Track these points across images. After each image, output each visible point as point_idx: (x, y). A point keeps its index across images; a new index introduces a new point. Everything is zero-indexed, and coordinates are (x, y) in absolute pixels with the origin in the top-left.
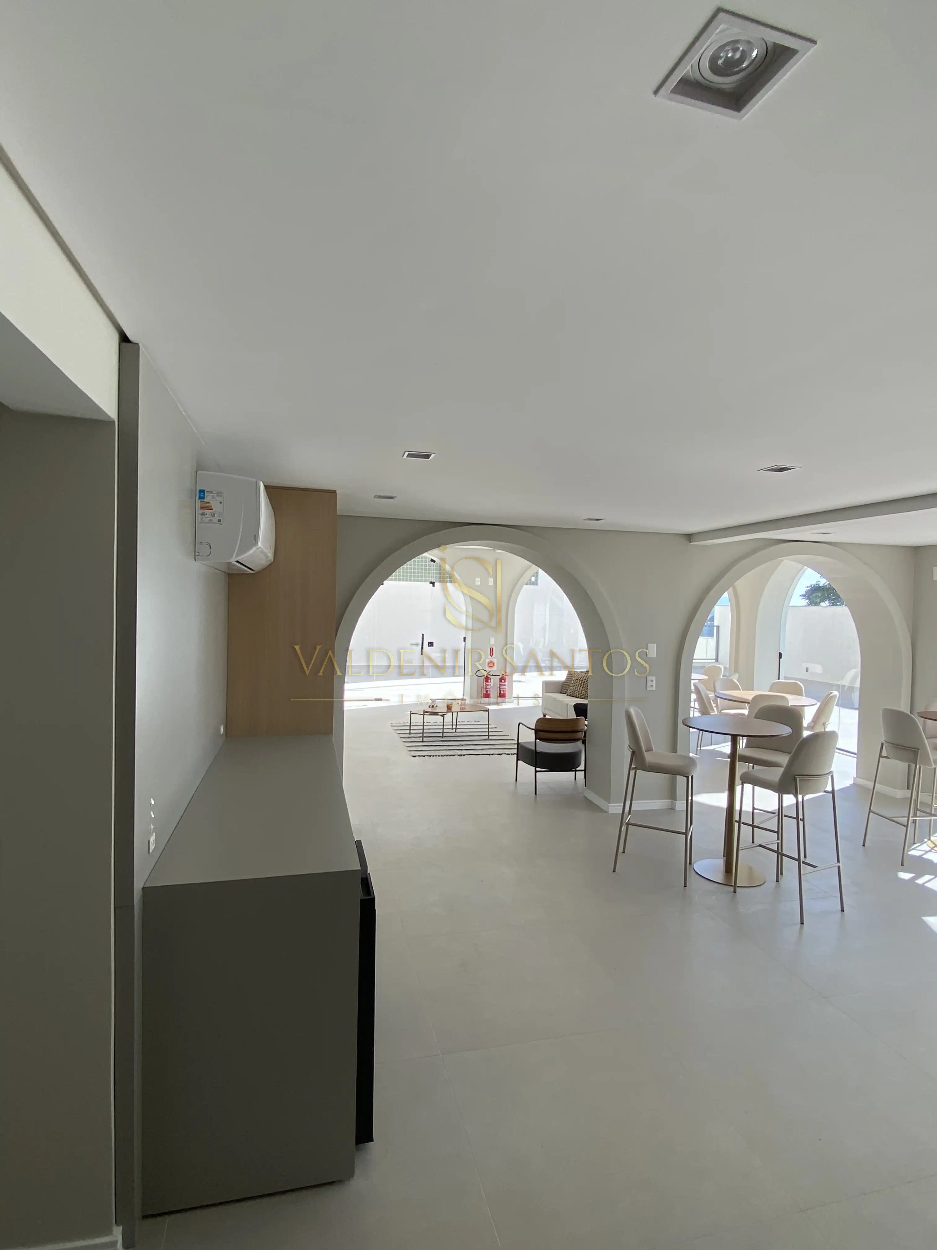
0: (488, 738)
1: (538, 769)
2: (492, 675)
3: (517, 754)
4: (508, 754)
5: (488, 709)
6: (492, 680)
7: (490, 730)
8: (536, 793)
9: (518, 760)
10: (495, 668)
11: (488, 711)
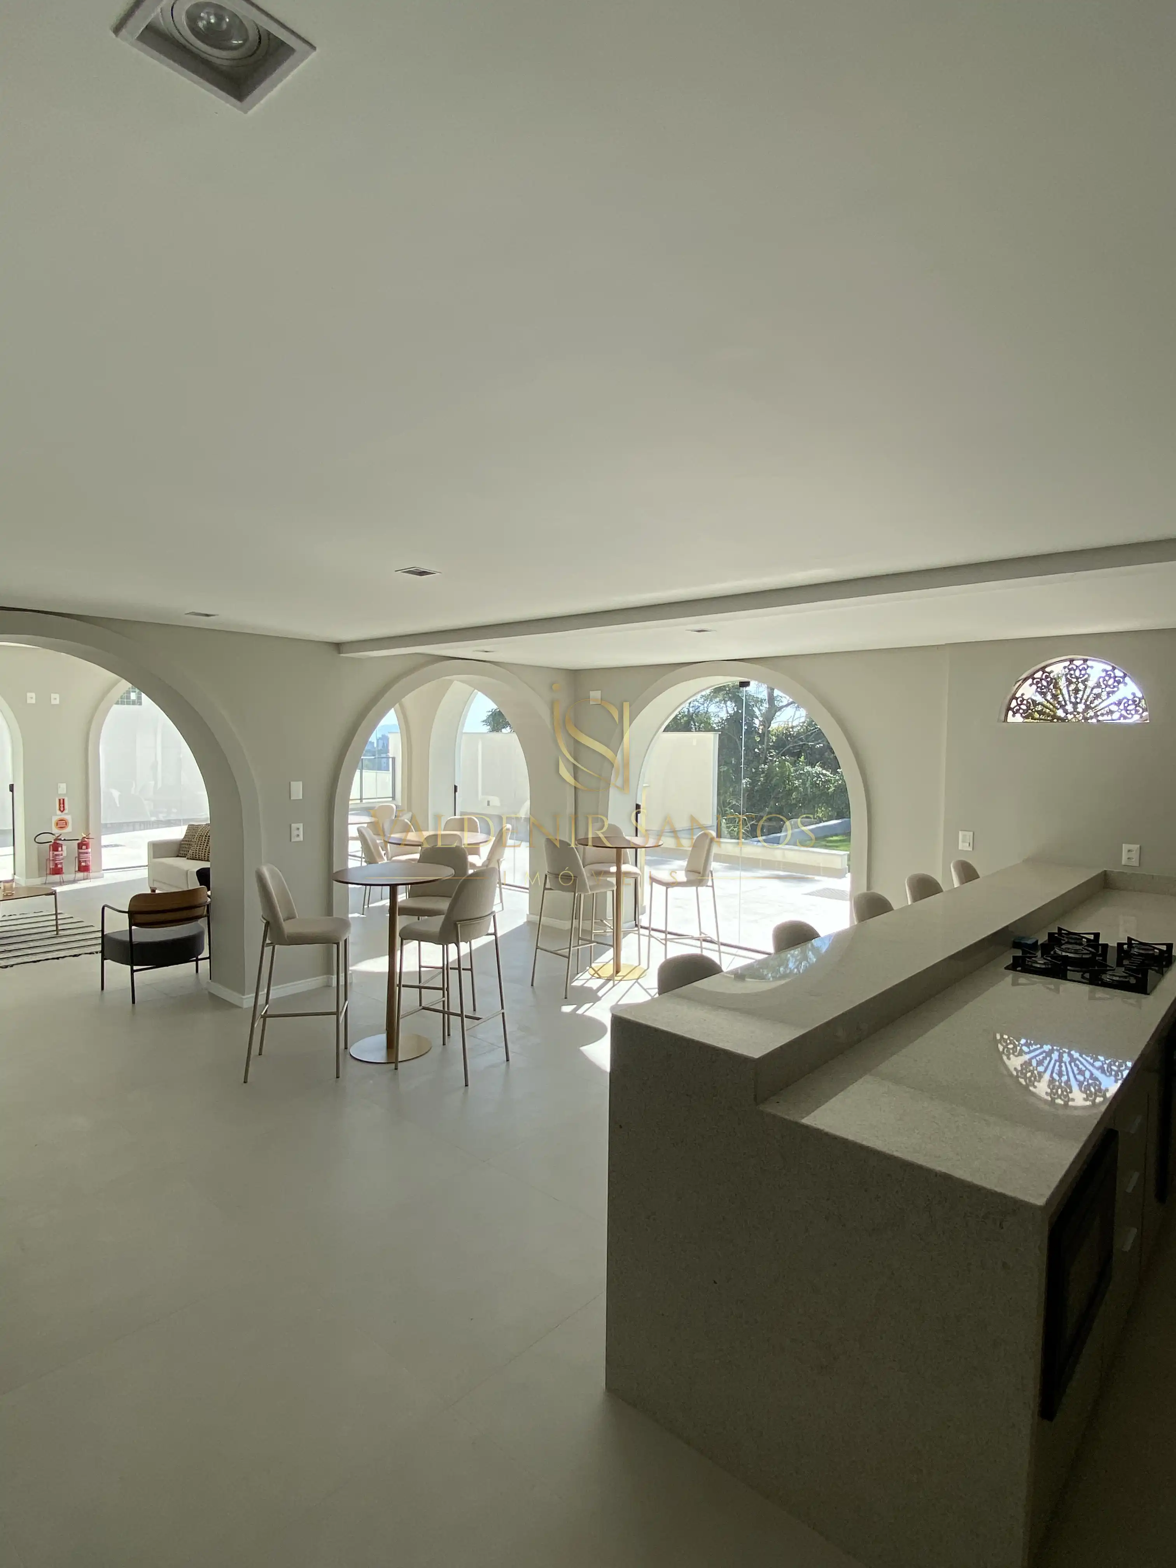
0: (57, 934)
1: (135, 968)
2: (65, 840)
3: (102, 952)
4: (90, 953)
5: (55, 891)
6: (64, 848)
7: (60, 922)
8: (134, 1002)
9: (103, 959)
10: (69, 829)
11: (54, 893)
